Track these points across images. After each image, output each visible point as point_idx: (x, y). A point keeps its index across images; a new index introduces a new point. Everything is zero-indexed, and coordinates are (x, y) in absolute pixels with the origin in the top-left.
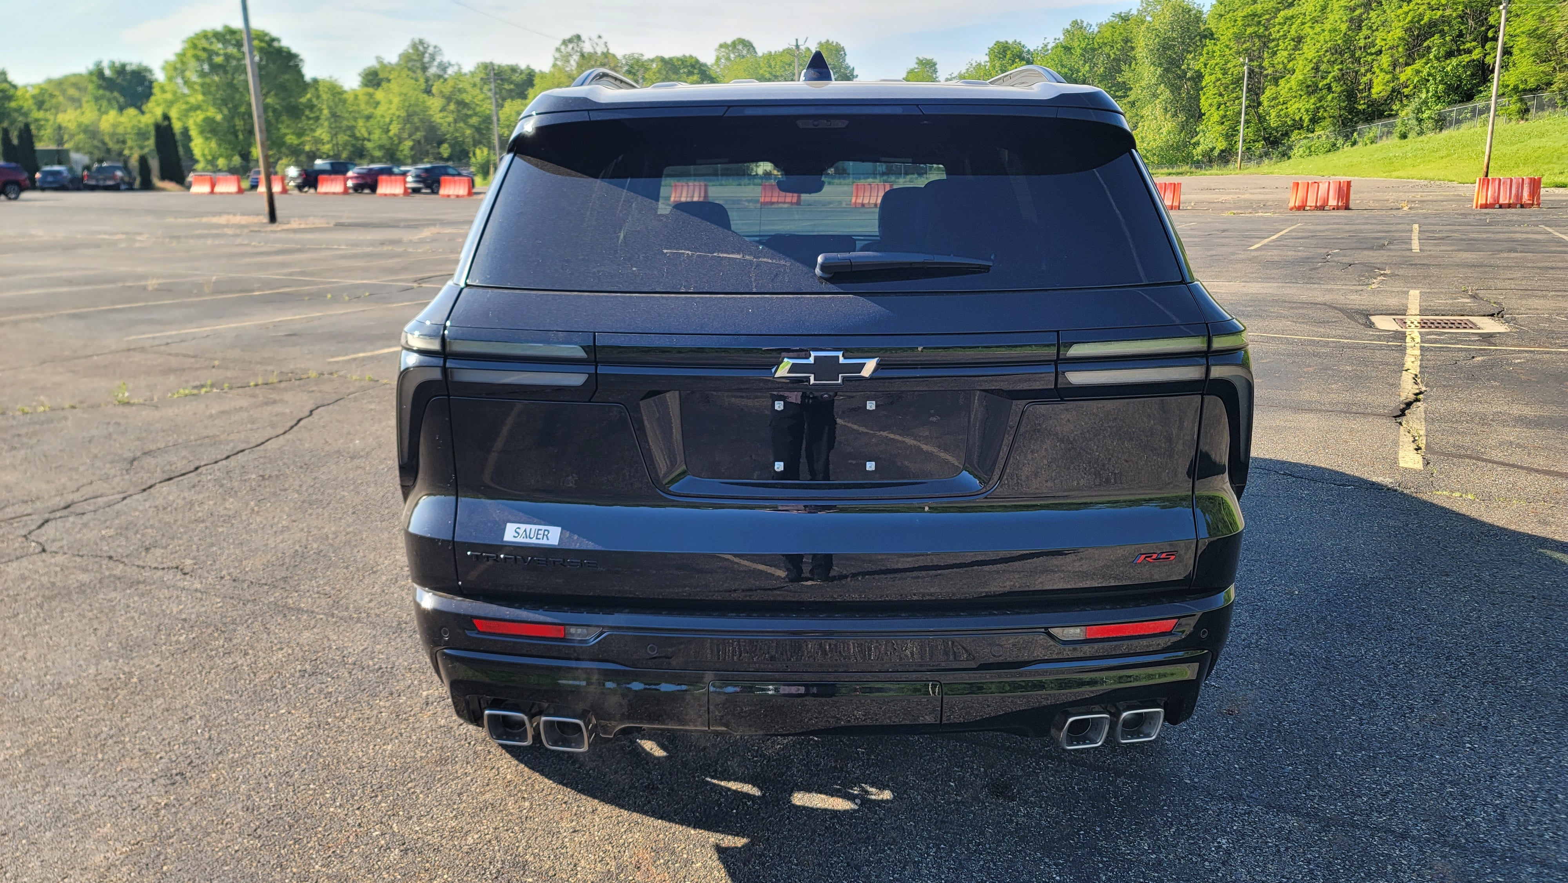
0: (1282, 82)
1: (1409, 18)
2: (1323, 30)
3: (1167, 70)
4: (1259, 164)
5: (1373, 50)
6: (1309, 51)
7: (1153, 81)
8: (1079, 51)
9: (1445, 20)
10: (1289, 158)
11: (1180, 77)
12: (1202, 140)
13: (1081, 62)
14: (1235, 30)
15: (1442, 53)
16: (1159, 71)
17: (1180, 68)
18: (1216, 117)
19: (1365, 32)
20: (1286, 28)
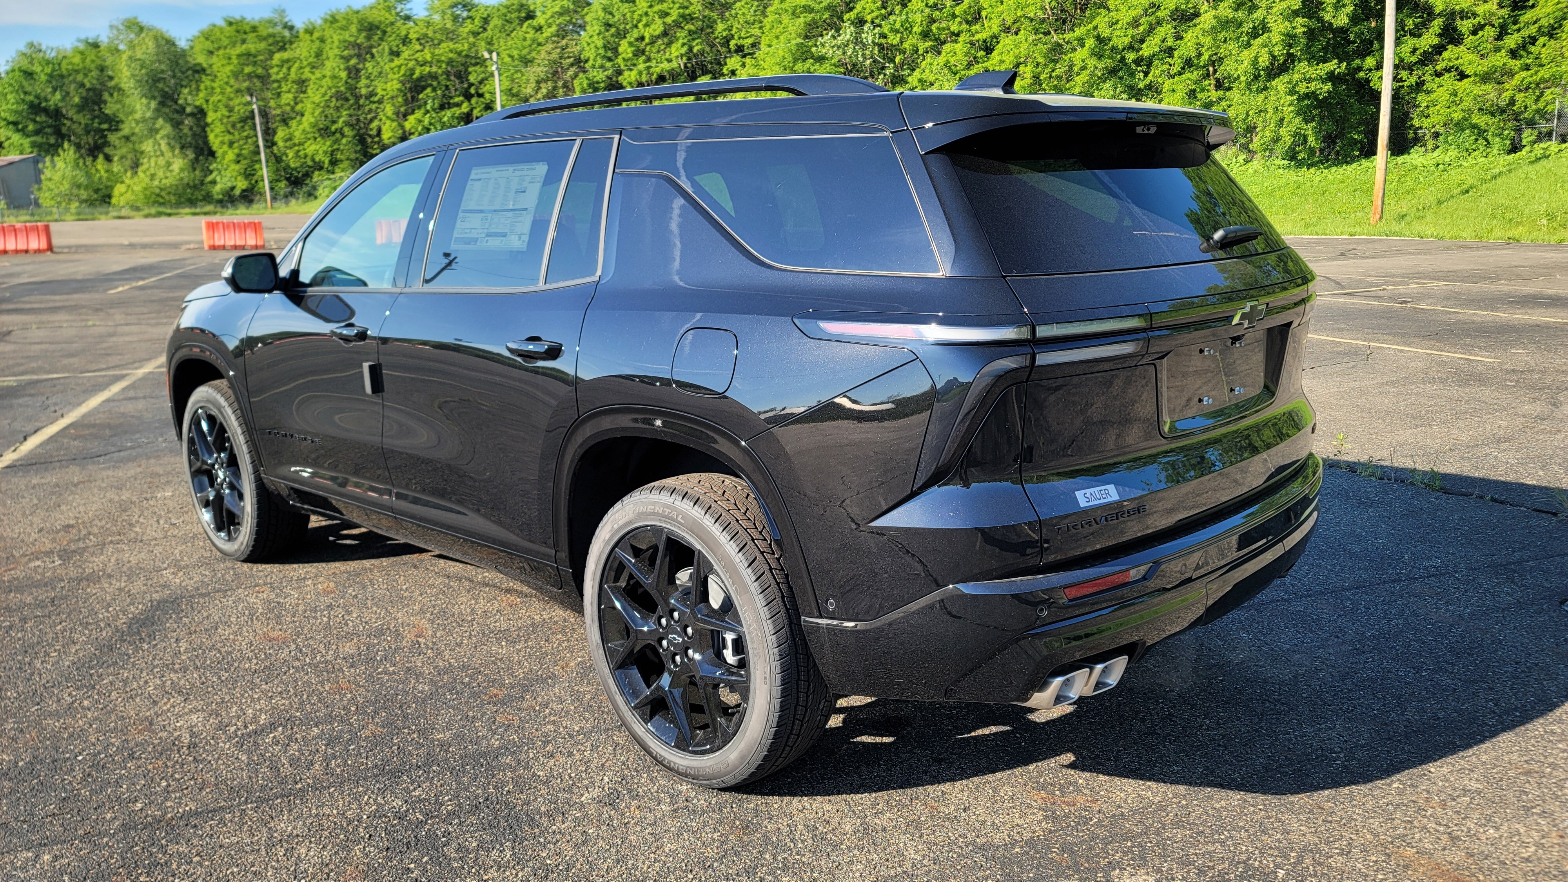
0: (293, 124)
1: (402, 72)
2: (324, 76)
3: (162, 104)
4: (287, 203)
5: (376, 99)
6: (315, 96)
7: (148, 115)
8: (43, 78)
9: (434, 76)
10: (316, 198)
11: (177, 112)
12: (218, 179)
13: (50, 90)
14: (231, 67)
15: (436, 105)
16: (153, 105)
17: (176, 102)
18: (231, 155)
19: (364, 82)
20: (284, 70)
